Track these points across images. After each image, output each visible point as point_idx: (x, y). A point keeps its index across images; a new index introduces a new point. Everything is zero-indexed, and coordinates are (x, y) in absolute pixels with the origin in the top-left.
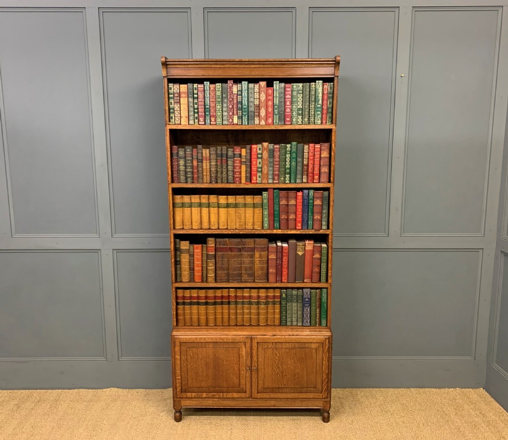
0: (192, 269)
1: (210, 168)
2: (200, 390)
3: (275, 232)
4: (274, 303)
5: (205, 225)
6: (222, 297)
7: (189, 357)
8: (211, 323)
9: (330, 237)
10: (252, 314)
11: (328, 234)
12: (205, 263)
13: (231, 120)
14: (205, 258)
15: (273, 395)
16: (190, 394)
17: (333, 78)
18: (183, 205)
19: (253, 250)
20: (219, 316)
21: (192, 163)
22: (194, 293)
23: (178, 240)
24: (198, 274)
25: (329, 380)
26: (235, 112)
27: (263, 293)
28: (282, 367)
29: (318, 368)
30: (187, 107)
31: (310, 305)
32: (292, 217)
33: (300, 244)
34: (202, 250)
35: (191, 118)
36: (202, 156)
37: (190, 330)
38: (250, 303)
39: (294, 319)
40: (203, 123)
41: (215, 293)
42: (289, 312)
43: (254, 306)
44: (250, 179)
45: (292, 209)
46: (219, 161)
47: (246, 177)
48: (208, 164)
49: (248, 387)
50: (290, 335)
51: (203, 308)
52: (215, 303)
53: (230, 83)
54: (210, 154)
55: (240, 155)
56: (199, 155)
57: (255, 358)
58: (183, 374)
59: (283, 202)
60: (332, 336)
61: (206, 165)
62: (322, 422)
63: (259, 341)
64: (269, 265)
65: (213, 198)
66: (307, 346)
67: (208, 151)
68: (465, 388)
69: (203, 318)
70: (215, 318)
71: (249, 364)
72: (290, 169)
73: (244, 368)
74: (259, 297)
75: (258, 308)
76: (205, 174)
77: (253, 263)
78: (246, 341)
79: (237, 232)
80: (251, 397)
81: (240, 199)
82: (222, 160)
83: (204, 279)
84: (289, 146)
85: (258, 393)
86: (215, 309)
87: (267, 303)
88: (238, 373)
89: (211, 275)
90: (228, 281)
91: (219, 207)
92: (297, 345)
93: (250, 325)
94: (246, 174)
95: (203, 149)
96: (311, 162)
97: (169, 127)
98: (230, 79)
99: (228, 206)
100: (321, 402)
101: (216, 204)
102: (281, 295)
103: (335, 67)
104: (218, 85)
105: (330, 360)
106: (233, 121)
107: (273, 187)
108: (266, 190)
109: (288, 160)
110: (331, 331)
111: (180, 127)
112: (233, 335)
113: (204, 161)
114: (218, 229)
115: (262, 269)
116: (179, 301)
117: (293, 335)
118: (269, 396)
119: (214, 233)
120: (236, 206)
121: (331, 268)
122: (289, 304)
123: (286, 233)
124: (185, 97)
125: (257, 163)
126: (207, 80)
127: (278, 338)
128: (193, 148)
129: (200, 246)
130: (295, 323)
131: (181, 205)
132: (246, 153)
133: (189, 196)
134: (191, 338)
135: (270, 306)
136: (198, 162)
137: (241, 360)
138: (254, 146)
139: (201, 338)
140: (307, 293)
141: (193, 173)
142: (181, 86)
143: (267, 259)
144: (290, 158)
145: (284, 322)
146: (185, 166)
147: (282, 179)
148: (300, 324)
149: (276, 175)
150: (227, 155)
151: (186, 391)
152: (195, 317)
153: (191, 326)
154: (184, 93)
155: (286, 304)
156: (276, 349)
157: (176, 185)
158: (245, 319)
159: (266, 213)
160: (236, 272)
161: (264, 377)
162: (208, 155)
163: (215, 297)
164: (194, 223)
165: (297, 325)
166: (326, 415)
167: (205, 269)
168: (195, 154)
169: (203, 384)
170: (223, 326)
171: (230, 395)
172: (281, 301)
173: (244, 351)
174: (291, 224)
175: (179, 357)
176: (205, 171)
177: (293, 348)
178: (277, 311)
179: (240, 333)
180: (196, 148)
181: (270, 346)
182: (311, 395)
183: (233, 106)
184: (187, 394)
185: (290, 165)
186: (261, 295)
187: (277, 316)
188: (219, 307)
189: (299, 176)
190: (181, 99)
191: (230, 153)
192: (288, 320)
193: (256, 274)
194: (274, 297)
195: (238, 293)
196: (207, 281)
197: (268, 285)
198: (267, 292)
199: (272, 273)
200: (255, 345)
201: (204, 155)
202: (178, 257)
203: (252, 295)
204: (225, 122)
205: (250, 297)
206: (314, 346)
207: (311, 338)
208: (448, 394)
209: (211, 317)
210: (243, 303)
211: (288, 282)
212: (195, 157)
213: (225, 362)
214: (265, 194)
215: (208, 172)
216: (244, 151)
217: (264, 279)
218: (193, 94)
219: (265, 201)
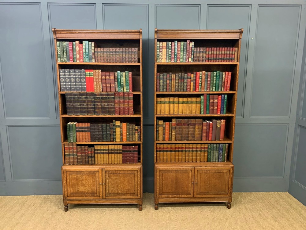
0: (164, 134)
1: (175, 84)
2: (168, 194)
3: (207, 115)
4: (204, 151)
5: (172, 112)
6: (179, 148)
7: (163, 178)
8: (173, 161)
9: (234, 118)
10: (193, 156)
11: (233, 117)
12: (170, 131)
13: (187, 60)
14: (171, 129)
15: (204, 196)
16: (163, 196)
17: (239, 40)
18: (161, 102)
19: (195, 124)
20: (177, 157)
21: (167, 81)
22: (165, 146)
23: (158, 120)
24: (167, 137)
25: (232, 189)
26: (190, 56)
27: (199, 146)
28: (209, 182)
29: (226, 182)
30: (166, 54)
31: (222, 152)
32: (215, 108)
33: (219, 121)
34: (170, 125)
35: (167, 59)
37: (163, 164)
38: (193, 151)
39: (214, 159)
40: (173, 61)
41: (175, 146)
42: (212, 155)
43: (194, 153)
44: (195, 89)
45: (215, 104)
46: (180, 80)
47: (193, 88)
48: (174, 82)
49: (192, 192)
50: (213, 167)
51: (169, 153)
52: (175, 151)
53: (188, 41)
54: (176, 77)
55: (191, 77)
56: (170, 77)
57: (196, 178)
58: (160, 186)
59: (211, 101)
60: (234, 166)
61: (173, 82)
62: (227, 208)
63: (198, 169)
64: (203, 132)
65: (176, 99)
66: (221, 172)
67: (174, 75)
68: (279, 192)
69: (169, 158)
70: (175, 158)
71: (193, 181)
72: (216, 84)
73: (190, 183)
74: (197, 148)
75: (197, 154)
76: (172, 87)
77: (194, 131)
78: (192, 169)
79: (188, 116)
80: (193, 197)
81: (189, 99)
82: (181, 80)
83: (170, 139)
84: (215, 73)
85: (197, 195)
86: (175, 154)
87: (201, 151)
88: (187, 185)
89: (173, 137)
90: (182, 140)
91: (179, 103)
92: (217, 171)
93: (192, 162)
94: (193, 87)
95: (172, 75)
96: (226, 81)
97: (156, 64)
99: (183, 103)
100: (227, 199)
101: (178, 102)
102: (208, 147)
103: (240, 34)
104: (182, 43)
105: (232, 178)
106: (188, 61)
107: (207, 93)
108: (203, 95)
109: (215, 80)
110: (233, 164)
111: (162, 64)
112: (186, 167)
113: (173, 81)
114: (178, 114)
115: (199, 134)
116: (158, 150)
117: (215, 166)
118: (202, 197)
119: (176, 116)
120: (187, 103)
121: (234, 133)
122: (212, 151)
123: (212, 116)
124: (165, 49)
125: (199, 81)
126: (176, 40)
127: (208, 168)
128: (167, 74)
129: (168, 123)
130: (214, 161)
131: (160, 102)
132: (194, 76)
133: (164, 98)
134: (165, 168)
135: (203, 152)
136: (169, 81)
137: (189, 178)
138: (198, 73)
139: (170, 168)
140: (221, 146)
141: (166, 86)
142: (163, 43)
143: (201, 129)
144: (216, 78)
145: (209, 160)
146: (163, 83)
147: (211, 89)
148: (217, 161)
149: (209, 87)
150: (184, 77)
151: (161, 195)
152: (165, 158)
153: (163, 162)
154: (165, 46)
155: (210, 151)
156: (207, 173)
157: (158, 93)
158: (190, 159)
159: (202, 106)
160: (186, 136)
161: (200, 187)
162: (175, 77)
163: (176, 148)
164: (166, 111)
165: (215, 162)
166: (229, 205)
167: (170, 134)
168: (168, 77)
169: (170, 191)
170: (179, 162)
171: (183, 196)
172: (208, 150)
173: (190, 174)
174: (215, 111)
175: (158, 178)
176: (173, 85)
177: (215, 173)
178: (206, 155)
179: (189, 166)
180: (169, 74)
181: (204, 172)
182: (223, 196)
183: (189, 53)
184: (162, 196)
185: (216, 82)
186: (198, 147)
187: (206, 157)
188: (177, 153)
189: (220, 88)
190: (163, 49)
191: (186, 77)
192: (211, 159)
193: (196, 136)
194: (205, 148)
195: (187, 146)
196: (171, 140)
197: (202, 142)
198: (201, 146)
199: (204, 136)
200: (196, 171)
201: (173, 77)
202: (158, 128)
203: (194, 147)
204: (184, 61)
205: (193, 148)
206: (225, 171)
207: (224, 168)
208: (271, 194)
209: (173, 158)
210: (189, 151)
211: (212, 141)
213: (181, 180)
214: (202, 97)
215: (174, 86)
216: (192, 76)
217: (200, 139)
218: (169, 47)
219: (202, 100)
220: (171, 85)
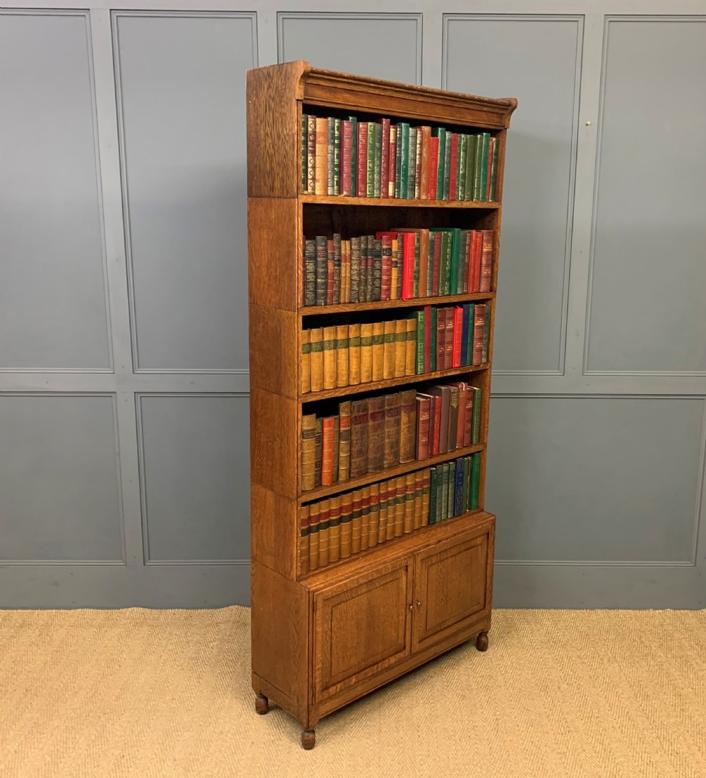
0: (319, 465)
1: (351, 276)
2: (347, 673)
3: (433, 375)
4: (422, 492)
5: (344, 380)
6: (362, 502)
7: (334, 623)
8: (346, 553)
9: (488, 373)
10: (396, 518)
11: (487, 370)
12: (336, 448)
13: (384, 190)
14: (336, 440)
15: (436, 638)
16: (334, 688)
18: (312, 348)
19: (397, 412)
21: (326, 267)
22: (324, 507)
24: (326, 471)
26: (392, 177)
27: (410, 481)
28: (447, 588)
30: (325, 163)
31: (463, 481)
32: (448, 349)
33: (453, 389)
34: (334, 427)
35: (329, 182)
36: (340, 254)
37: (326, 574)
38: (396, 502)
39: (444, 510)
41: (352, 498)
42: (438, 501)
43: (399, 506)
44: (401, 293)
45: (448, 337)
46: (363, 262)
47: (398, 287)
48: (348, 269)
49: (408, 637)
51: (335, 529)
52: (352, 517)
53: (386, 123)
54: (351, 249)
55: (390, 250)
56: (336, 252)
57: (417, 587)
59: (440, 327)
61: (345, 270)
63: (422, 557)
64: (419, 432)
65: (354, 330)
66: (472, 545)
67: (348, 244)
69: (334, 547)
70: (351, 542)
71: (411, 600)
72: (450, 271)
74: (406, 488)
75: (405, 507)
76: (343, 286)
77: (398, 433)
78: (408, 563)
80: (411, 653)
81: (390, 327)
83: (335, 478)
84: (450, 234)
86: (353, 526)
87: (414, 496)
89: (344, 467)
90: (367, 473)
91: (360, 345)
93: (396, 538)
94: (397, 284)
95: (343, 242)
97: (303, 199)
98: (386, 117)
99: (372, 341)
101: (358, 340)
102: (431, 478)
103: (506, 115)
104: (370, 125)
106: (387, 192)
107: (432, 302)
108: (421, 308)
109: (448, 257)
112: (392, 560)
113: (343, 264)
115: (409, 441)
116: (304, 528)
120: (383, 339)
122: (440, 488)
124: (324, 143)
125: (414, 264)
126: (353, 113)
127: (444, 544)
128: (327, 239)
129: (332, 419)
130: (445, 517)
131: (308, 348)
132: (398, 246)
133: (321, 330)
134: (339, 587)
135: (418, 499)
136: (334, 265)
138: (411, 235)
140: (460, 464)
141: (326, 286)
142: (318, 120)
143: (415, 423)
144: (452, 253)
145: (433, 518)
146: (316, 273)
148: (450, 515)
149: (436, 283)
150: (373, 249)
151: (327, 687)
152: (323, 550)
153: (320, 567)
154: (322, 134)
155: (436, 490)
156: (441, 561)
157: (309, 311)
158: (388, 530)
159: (420, 347)
160: (377, 455)
161: (427, 612)
162: (348, 252)
163: (352, 506)
164: (326, 380)
165: (447, 519)
167: (336, 461)
168: (330, 250)
169: (353, 661)
172: (430, 487)
173: (404, 582)
174: (448, 360)
176: (343, 282)
178: (426, 503)
180: (332, 239)
181: (434, 558)
183: (389, 165)
184: (330, 690)
186: (407, 484)
187: (425, 512)
188: (356, 521)
189: (460, 283)
190: (317, 146)
191: (378, 247)
192: (437, 513)
193: (401, 451)
194: (423, 482)
195: (381, 488)
196: (338, 483)
197: (416, 466)
198: (415, 477)
199: (422, 444)
201: (343, 252)
203: (398, 487)
204: (376, 193)
205: (396, 491)
206: (479, 541)
209: (346, 543)
210: (388, 504)
211: (439, 454)
212: (330, 256)
213: (382, 610)
214: (421, 315)
215: (348, 282)
216: (395, 245)
217: (412, 457)
218: (333, 138)
219: (421, 327)
220: (340, 281)
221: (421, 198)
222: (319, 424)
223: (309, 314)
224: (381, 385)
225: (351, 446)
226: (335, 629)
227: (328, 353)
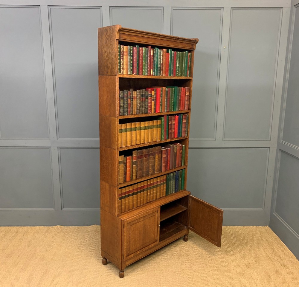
0: (125, 174)
1: (137, 104)
2: (136, 250)
3: (167, 141)
4: (164, 184)
6: (141, 187)
10: (154, 193)
12: (132, 168)
13: (149, 73)
14: (132, 165)
16: (131, 255)
20: (139, 200)
21: (128, 101)
22: (127, 189)
24: (129, 176)
26: (152, 68)
27: (159, 179)
30: (127, 62)
32: (174, 131)
33: (175, 146)
35: (129, 70)
36: (133, 96)
37: (128, 214)
38: (154, 187)
39: (172, 190)
42: (170, 186)
43: (155, 189)
45: (173, 127)
46: (141, 99)
47: (154, 109)
52: (138, 193)
55: (151, 95)
59: (170, 123)
61: (135, 102)
64: (162, 161)
65: (138, 124)
67: (136, 92)
69: (131, 204)
70: (137, 202)
72: (174, 102)
74: (157, 182)
75: (157, 189)
77: (154, 162)
78: (158, 210)
83: (131, 178)
84: (174, 89)
86: (137, 196)
87: (160, 185)
89: (135, 175)
90: (143, 176)
91: (141, 130)
93: (153, 201)
94: (154, 107)
95: (134, 92)
97: (119, 76)
98: (150, 45)
99: (145, 128)
101: (140, 128)
102: (167, 178)
103: (194, 44)
104: (144, 49)
107: (167, 114)
108: (163, 116)
109: (173, 97)
111: (123, 76)
112: (152, 209)
113: (134, 100)
115: (159, 165)
116: (120, 197)
119: (140, 147)
120: (149, 128)
124: (126, 55)
125: (160, 100)
126: (138, 44)
128: (128, 91)
129: (130, 157)
131: (121, 131)
133: (126, 124)
135: (162, 186)
136: (131, 100)
137: (156, 222)
138: (159, 89)
140: (178, 174)
141: (128, 108)
142: (124, 47)
143: (161, 158)
145: (167, 193)
146: (124, 103)
149: (169, 106)
150: (145, 95)
151: (129, 255)
152: (127, 205)
153: (126, 211)
154: (126, 52)
155: (169, 183)
159: (163, 130)
160: (147, 170)
162: (136, 95)
163: (138, 189)
164: (128, 142)
165: (173, 193)
166: (186, 237)
167: (131, 172)
168: (129, 95)
169: (138, 246)
171: (150, 246)
172: (166, 182)
173: (157, 216)
174: (173, 135)
176: (134, 107)
178: (165, 188)
180: (130, 90)
183: (151, 63)
185: (174, 100)
187: (165, 191)
190: (124, 56)
191: (147, 94)
192: (169, 191)
193: (156, 168)
194: (164, 180)
195: (148, 182)
196: (132, 180)
197: (162, 174)
198: (161, 178)
199: (163, 166)
203: (154, 182)
204: (146, 74)
209: (135, 202)
210: (151, 188)
211: (170, 170)
212: (129, 97)
213: (149, 227)
214: (163, 119)
215: (136, 106)
216: (153, 92)
217: (160, 171)
218: (130, 53)
219: (163, 123)
220: (133, 106)
221: (163, 75)
222: (125, 158)
223: (121, 118)
224: (148, 144)
225: (137, 166)
226: (131, 234)
227: (129, 133)
